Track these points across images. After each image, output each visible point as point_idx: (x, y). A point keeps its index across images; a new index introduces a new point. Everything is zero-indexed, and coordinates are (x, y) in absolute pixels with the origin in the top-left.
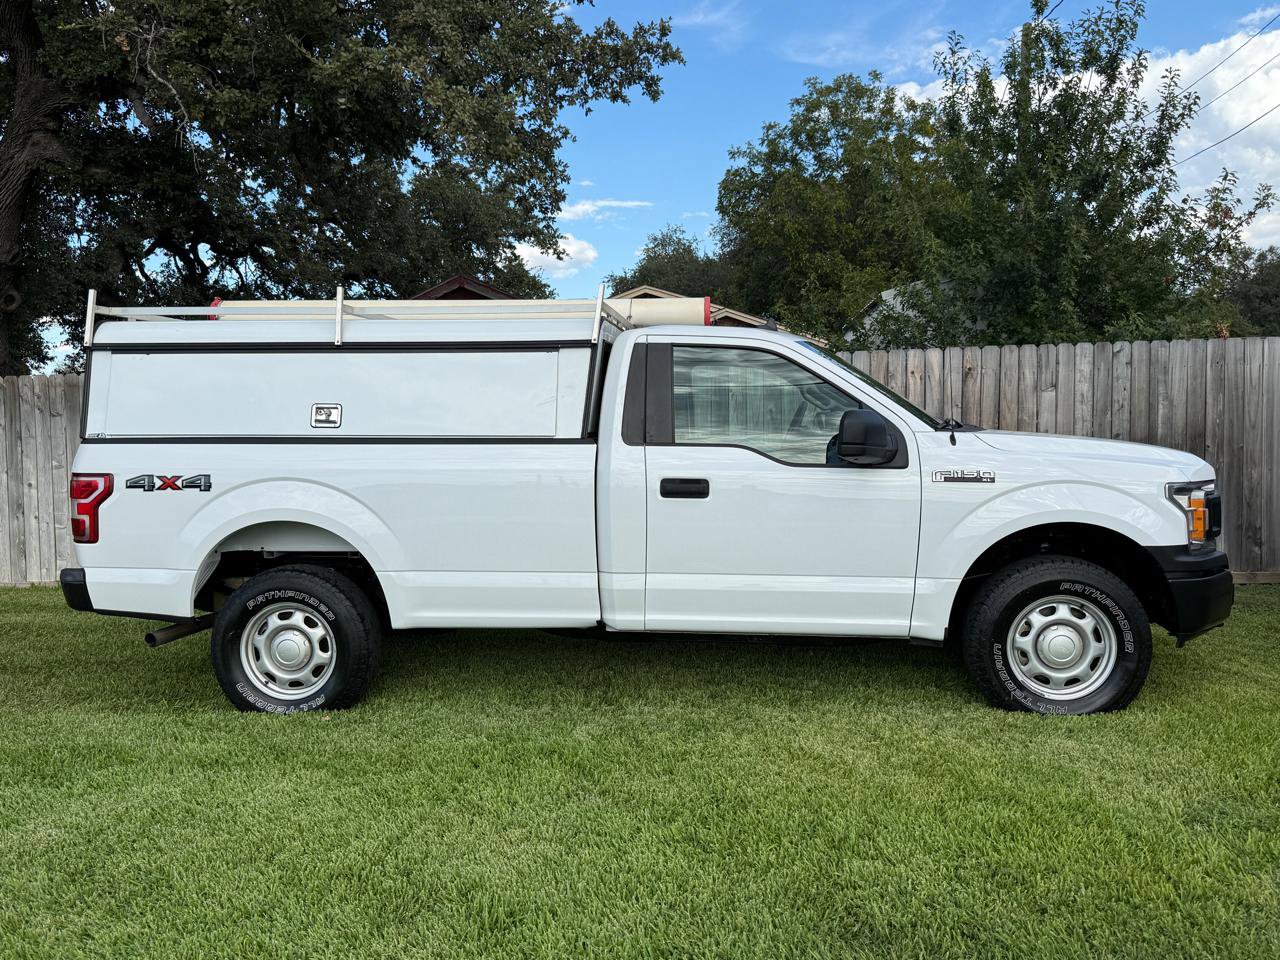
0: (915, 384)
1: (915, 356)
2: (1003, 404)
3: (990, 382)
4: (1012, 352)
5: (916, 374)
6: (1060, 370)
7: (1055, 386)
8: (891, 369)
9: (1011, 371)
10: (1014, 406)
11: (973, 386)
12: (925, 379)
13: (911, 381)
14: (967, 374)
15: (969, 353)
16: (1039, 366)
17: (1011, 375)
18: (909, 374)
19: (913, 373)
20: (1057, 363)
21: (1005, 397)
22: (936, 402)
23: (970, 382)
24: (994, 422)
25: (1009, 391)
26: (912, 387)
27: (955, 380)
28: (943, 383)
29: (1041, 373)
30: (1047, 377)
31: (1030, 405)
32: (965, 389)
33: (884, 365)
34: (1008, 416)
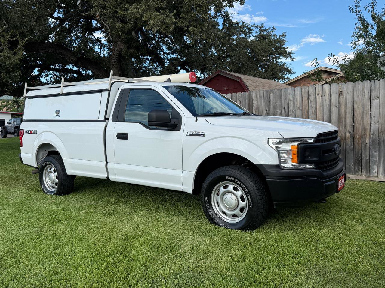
0: (319, 99)
1: (319, 88)
2: (355, 106)
3: (349, 97)
4: (359, 84)
5: (319, 95)
6: (381, 90)
7: (378, 98)
8: (310, 93)
9: (359, 91)
10: (360, 107)
11: (342, 99)
12: (323, 96)
13: (317, 97)
14: (340, 94)
15: (341, 85)
16: (371, 90)
17: (359, 93)
18: (317, 95)
19: (318, 94)
20: (379, 88)
21: (356, 103)
22: (328, 105)
23: (341, 97)
24: (352, 113)
25: (358, 100)
26: (318, 100)
27: (334, 96)
28: (330, 97)
29: (372, 92)
30: (375, 94)
31: (367, 105)
32: (339, 100)
33: (307, 91)
34: (358, 111)
